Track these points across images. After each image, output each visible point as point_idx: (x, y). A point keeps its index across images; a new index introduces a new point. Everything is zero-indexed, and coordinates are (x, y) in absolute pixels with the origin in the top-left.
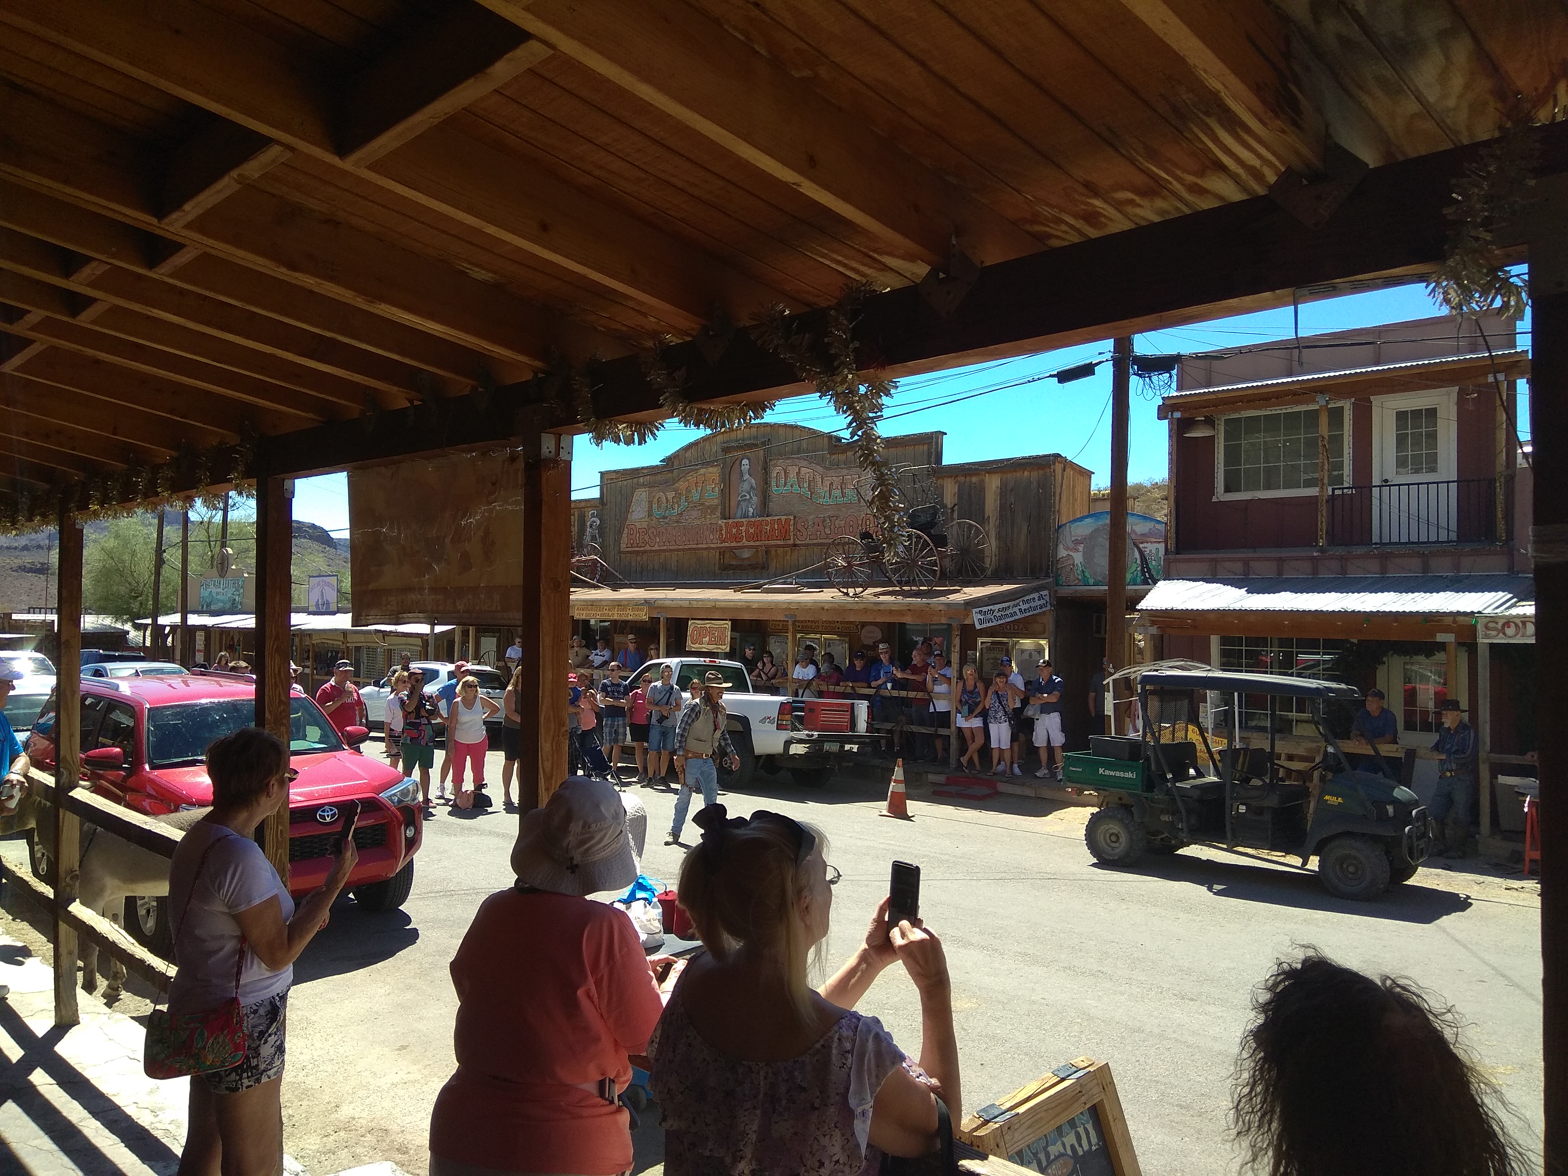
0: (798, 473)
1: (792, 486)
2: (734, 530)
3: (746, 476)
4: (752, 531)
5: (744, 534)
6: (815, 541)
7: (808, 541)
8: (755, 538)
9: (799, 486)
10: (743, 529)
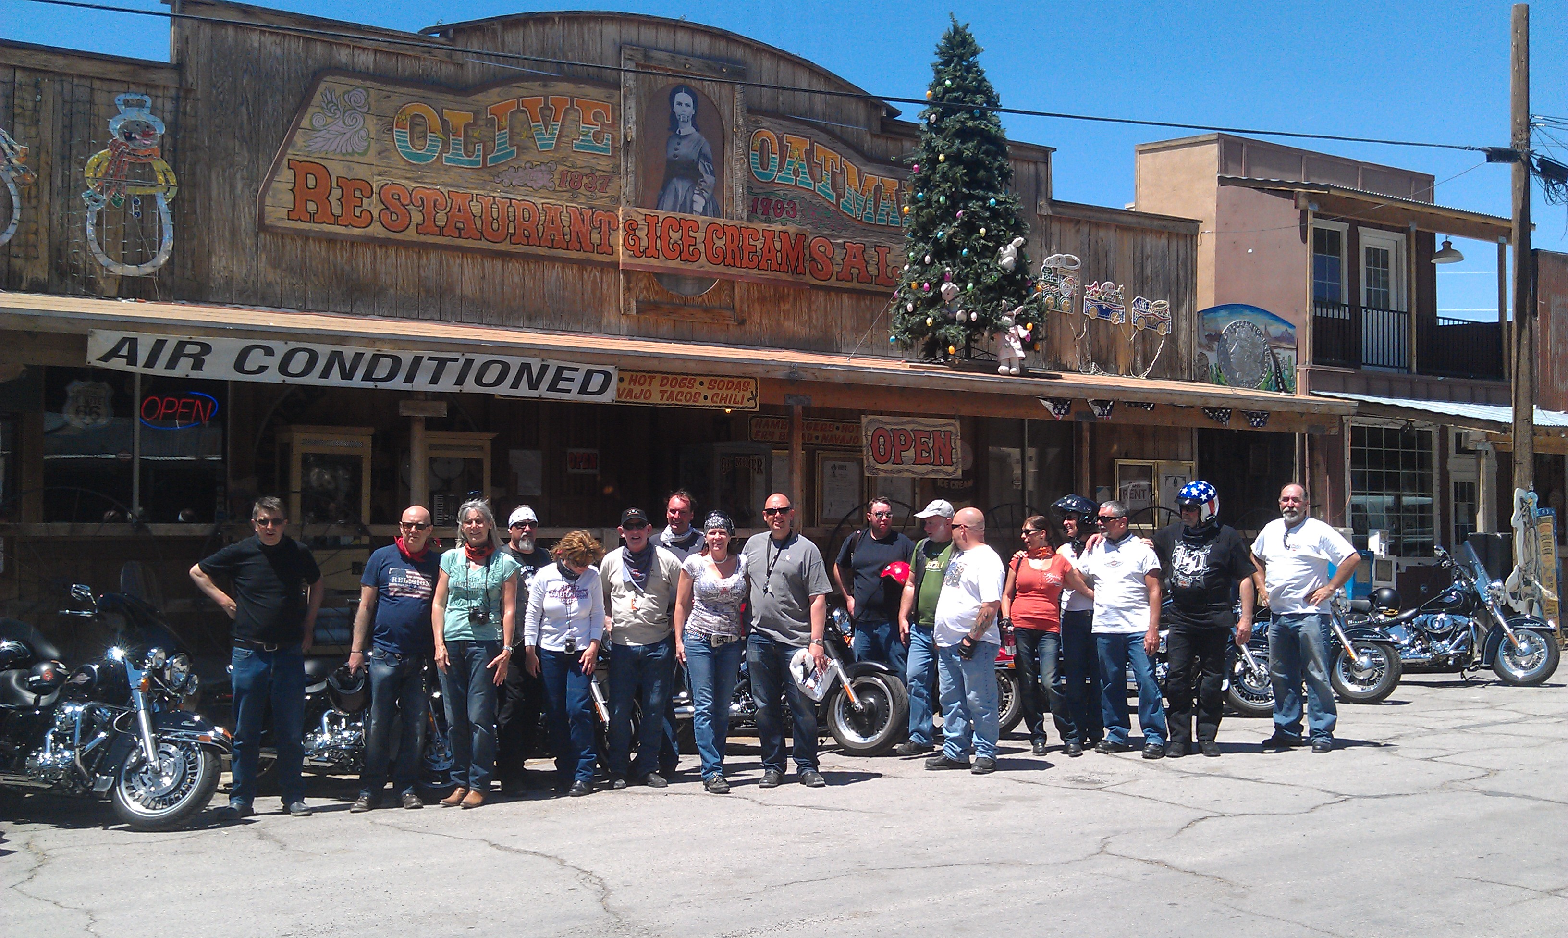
0: (810, 153)
1: (796, 173)
2: (675, 236)
3: (687, 129)
4: (720, 243)
5: (701, 247)
6: (848, 285)
7: (832, 282)
8: (729, 260)
9: (812, 177)
10: (700, 236)
